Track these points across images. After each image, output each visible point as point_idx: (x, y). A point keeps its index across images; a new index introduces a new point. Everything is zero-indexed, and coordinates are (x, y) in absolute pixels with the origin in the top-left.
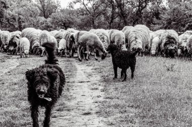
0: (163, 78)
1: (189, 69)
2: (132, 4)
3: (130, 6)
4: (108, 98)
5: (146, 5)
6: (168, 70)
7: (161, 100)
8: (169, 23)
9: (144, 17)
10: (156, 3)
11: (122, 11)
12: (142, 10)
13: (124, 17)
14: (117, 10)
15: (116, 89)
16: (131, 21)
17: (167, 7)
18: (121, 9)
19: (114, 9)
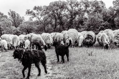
0: (86, 60)
1: (101, 54)
2: (67, 17)
3: (66, 18)
4: (54, 74)
5: (75, 17)
6: (89, 55)
7: (85, 73)
8: (89, 27)
9: (74, 24)
10: (81, 15)
11: (61, 21)
12: (73, 20)
13: (62, 25)
14: (58, 21)
15: (59, 68)
16: (67, 27)
17: (87, 17)
18: (60, 20)
19: (56, 20)
